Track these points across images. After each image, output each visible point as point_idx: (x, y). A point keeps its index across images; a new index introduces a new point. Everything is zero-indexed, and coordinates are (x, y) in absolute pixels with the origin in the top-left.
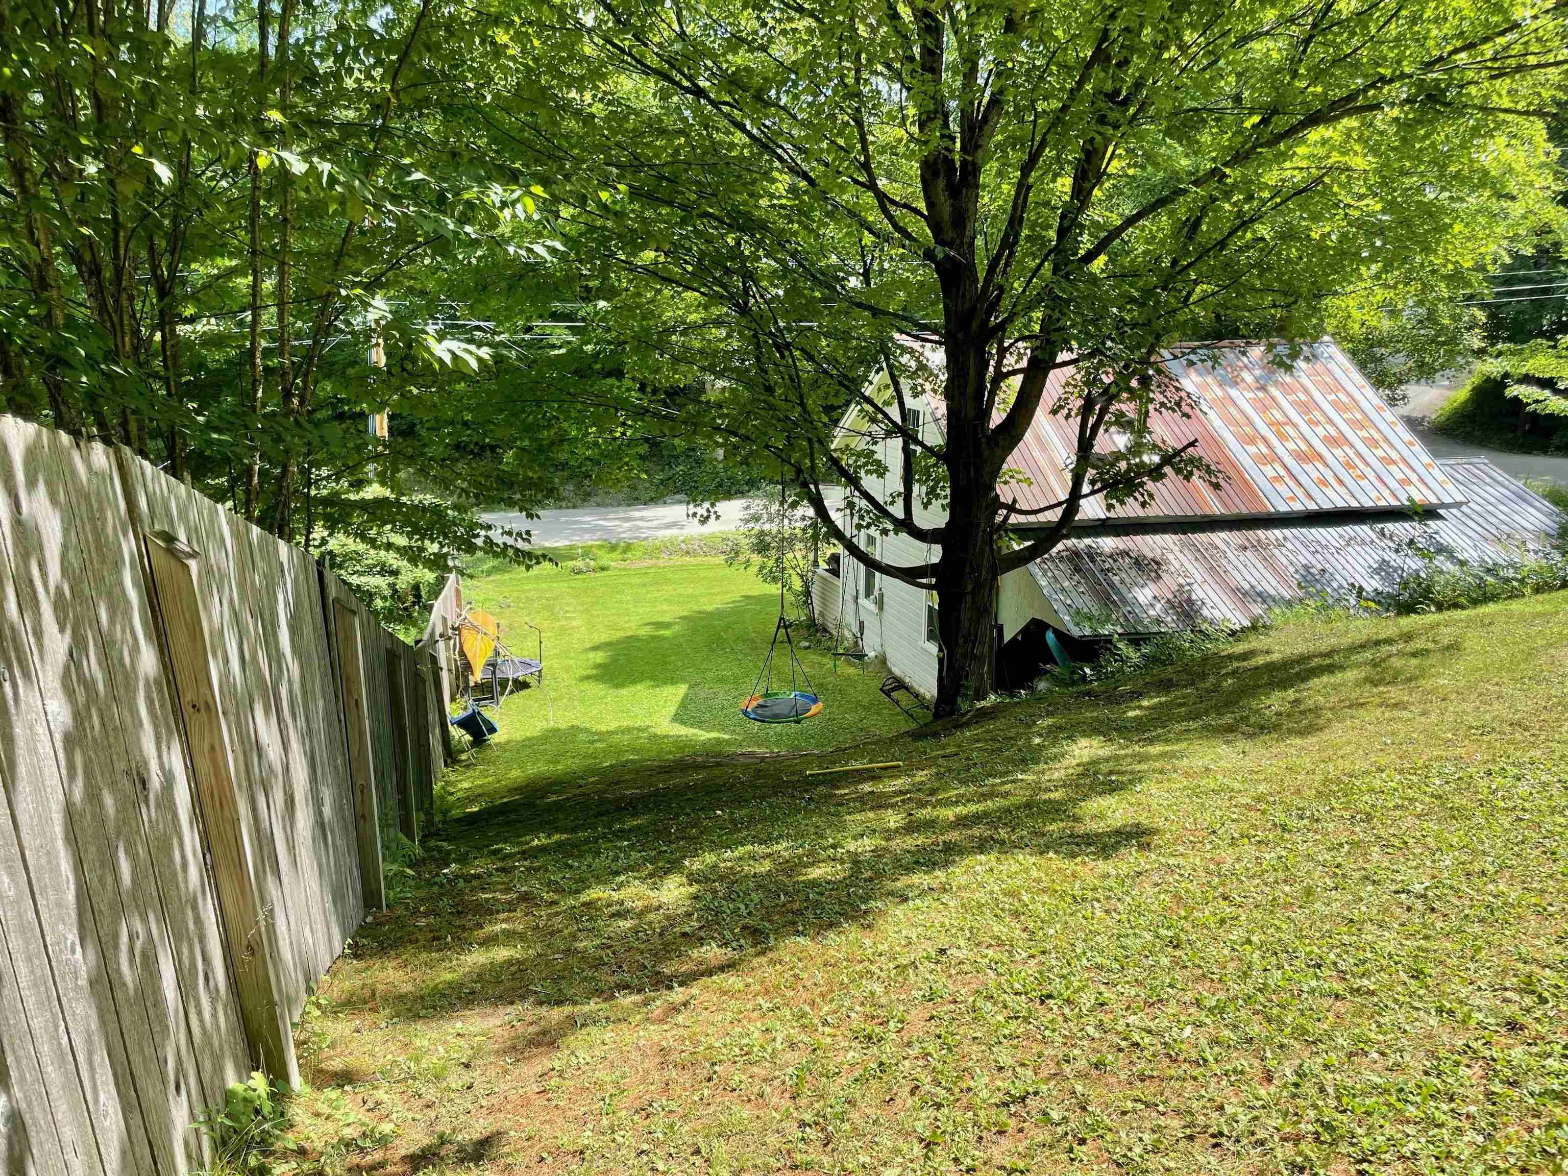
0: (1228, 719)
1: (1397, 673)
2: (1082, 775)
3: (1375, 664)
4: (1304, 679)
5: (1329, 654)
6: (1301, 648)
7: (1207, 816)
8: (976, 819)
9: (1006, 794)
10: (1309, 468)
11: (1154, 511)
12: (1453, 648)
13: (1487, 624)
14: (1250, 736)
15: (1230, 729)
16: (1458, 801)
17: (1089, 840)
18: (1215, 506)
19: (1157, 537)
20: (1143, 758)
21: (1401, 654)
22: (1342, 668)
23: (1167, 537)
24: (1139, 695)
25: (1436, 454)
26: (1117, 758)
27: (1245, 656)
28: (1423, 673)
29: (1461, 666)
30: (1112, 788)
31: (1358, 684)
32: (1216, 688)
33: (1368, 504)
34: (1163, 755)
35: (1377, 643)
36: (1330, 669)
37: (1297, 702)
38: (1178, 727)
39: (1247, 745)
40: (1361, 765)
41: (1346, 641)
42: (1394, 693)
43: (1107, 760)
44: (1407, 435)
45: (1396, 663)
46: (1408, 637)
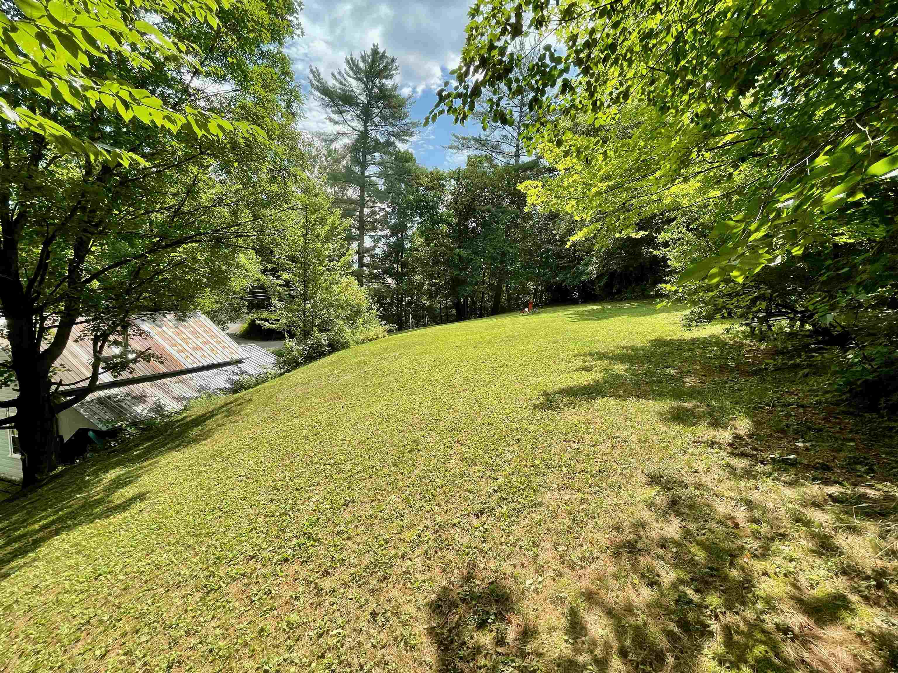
0: (177, 443)
1: (234, 412)
2: (112, 484)
3: (227, 411)
4: (205, 422)
5: (212, 411)
6: (202, 412)
7: (170, 479)
8: (53, 522)
9: (70, 506)
10: (198, 352)
11: (135, 375)
12: (250, 400)
13: (257, 391)
14: (186, 446)
15: (178, 446)
16: (254, 444)
17: (116, 507)
18: (163, 369)
19: (140, 385)
20: (142, 468)
21: (235, 406)
22: (216, 415)
23: (145, 384)
24: (138, 445)
25: (239, 344)
26: (128, 472)
27: (182, 420)
28: (242, 410)
29: (252, 405)
30: (126, 484)
31: (222, 418)
32: (171, 434)
33: (220, 361)
34: (150, 464)
35: (227, 404)
36: (212, 416)
37: (202, 429)
38: (156, 452)
39: (185, 449)
40: (224, 443)
41: (218, 406)
42: (233, 418)
43: (123, 474)
44: (229, 339)
45: (234, 409)
46: (236, 400)
